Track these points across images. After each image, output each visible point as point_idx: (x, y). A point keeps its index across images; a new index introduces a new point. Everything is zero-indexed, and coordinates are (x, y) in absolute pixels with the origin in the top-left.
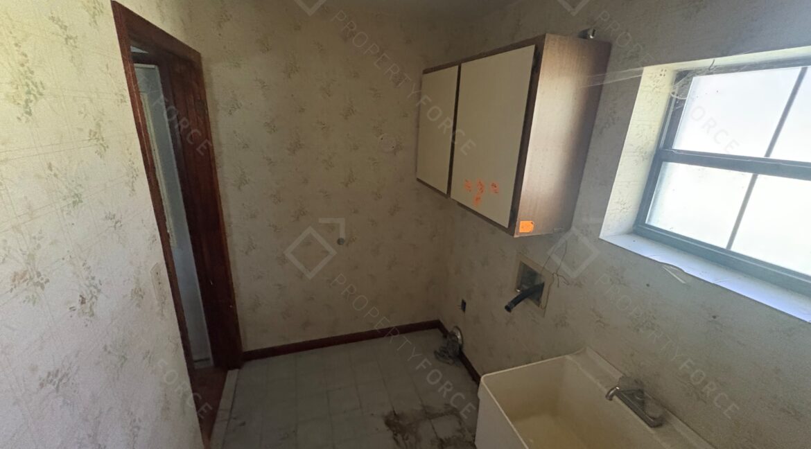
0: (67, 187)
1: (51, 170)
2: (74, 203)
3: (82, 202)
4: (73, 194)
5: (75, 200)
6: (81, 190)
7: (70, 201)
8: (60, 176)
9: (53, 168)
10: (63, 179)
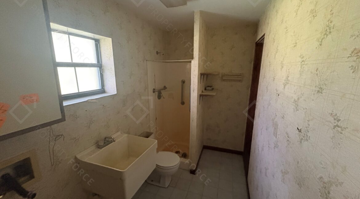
0: (319, 82)
1: (317, 71)
2: (318, 91)
3: (322, 93)
4: (319, 87)
5: (319, 90)
6: (324, 87)
7: (318, 89)
8: (318, 75)
9: (318, 71)
10: (319, 78)
